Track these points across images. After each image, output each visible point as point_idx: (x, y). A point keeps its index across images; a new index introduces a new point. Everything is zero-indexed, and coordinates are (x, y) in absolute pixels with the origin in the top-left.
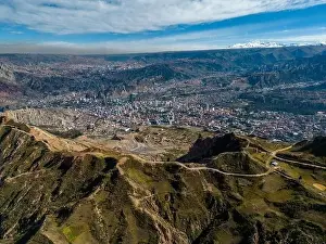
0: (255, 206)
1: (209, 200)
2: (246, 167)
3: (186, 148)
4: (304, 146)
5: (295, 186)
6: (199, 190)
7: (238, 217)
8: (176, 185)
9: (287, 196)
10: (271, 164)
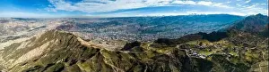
0: (145, 60)
1: (131, 61)
2: (142, 50)
3: (123, 46)
4: (156, 42)
5: (155, 52)
6: (128, 58)
7: (141, 64)
8: (120, 57)
9: (154, 55)
10: (148, 48)
